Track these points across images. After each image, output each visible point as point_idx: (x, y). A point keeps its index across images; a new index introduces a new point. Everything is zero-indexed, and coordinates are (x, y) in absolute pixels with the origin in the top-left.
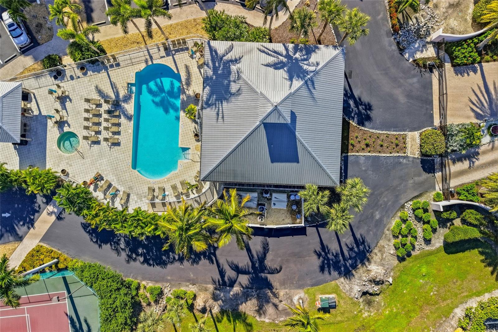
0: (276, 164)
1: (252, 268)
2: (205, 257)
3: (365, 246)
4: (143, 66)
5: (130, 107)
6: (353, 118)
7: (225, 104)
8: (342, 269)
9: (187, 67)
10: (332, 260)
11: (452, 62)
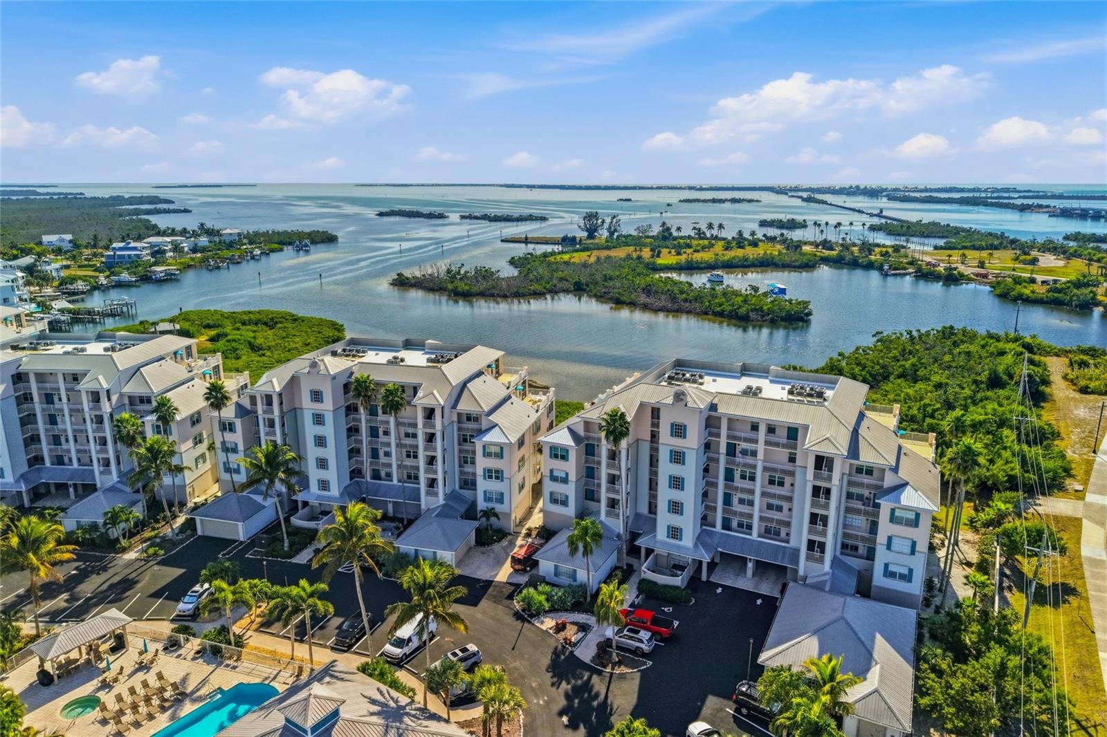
5: (188, 709)
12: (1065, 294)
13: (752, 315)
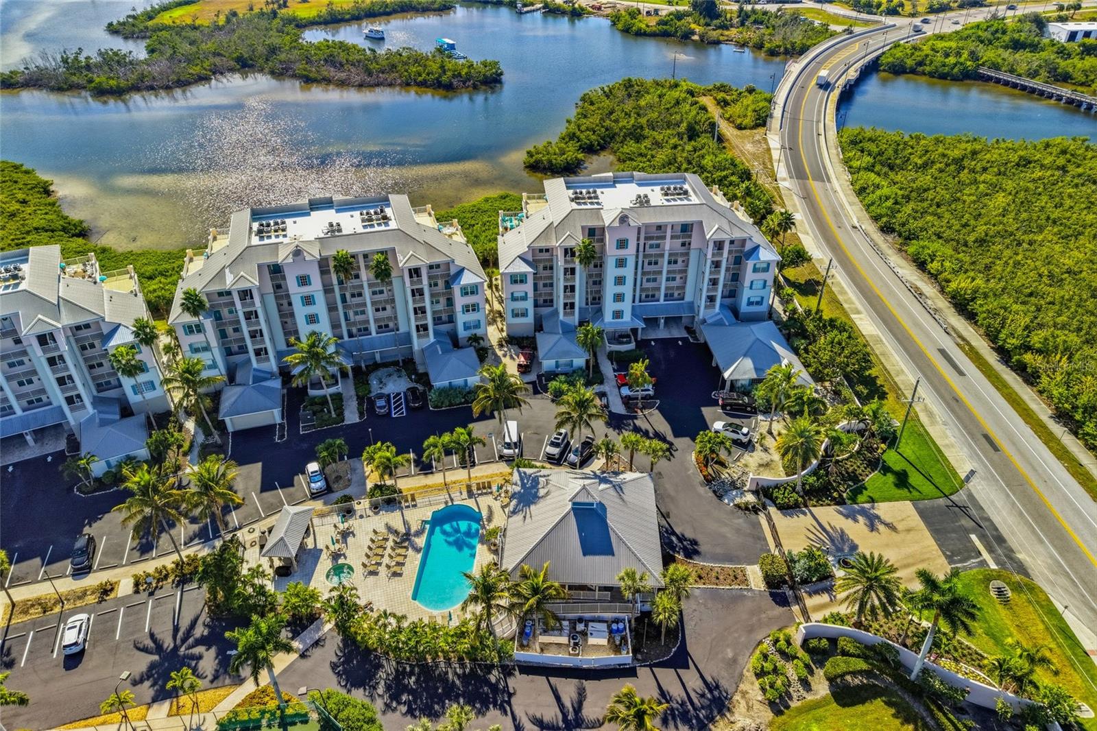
0: (589, 558)
1: (563, 721)
2: (495, 706)
3: (720, 692)
4: (442, 506)
5: (421, 541)
6: (679, 553)
7: (533, 507)
8: (694, 721)
9: (489, 507)
10: (677, 710)
11: (776, 505)
12: (671, 25)
13: (455, 82)
